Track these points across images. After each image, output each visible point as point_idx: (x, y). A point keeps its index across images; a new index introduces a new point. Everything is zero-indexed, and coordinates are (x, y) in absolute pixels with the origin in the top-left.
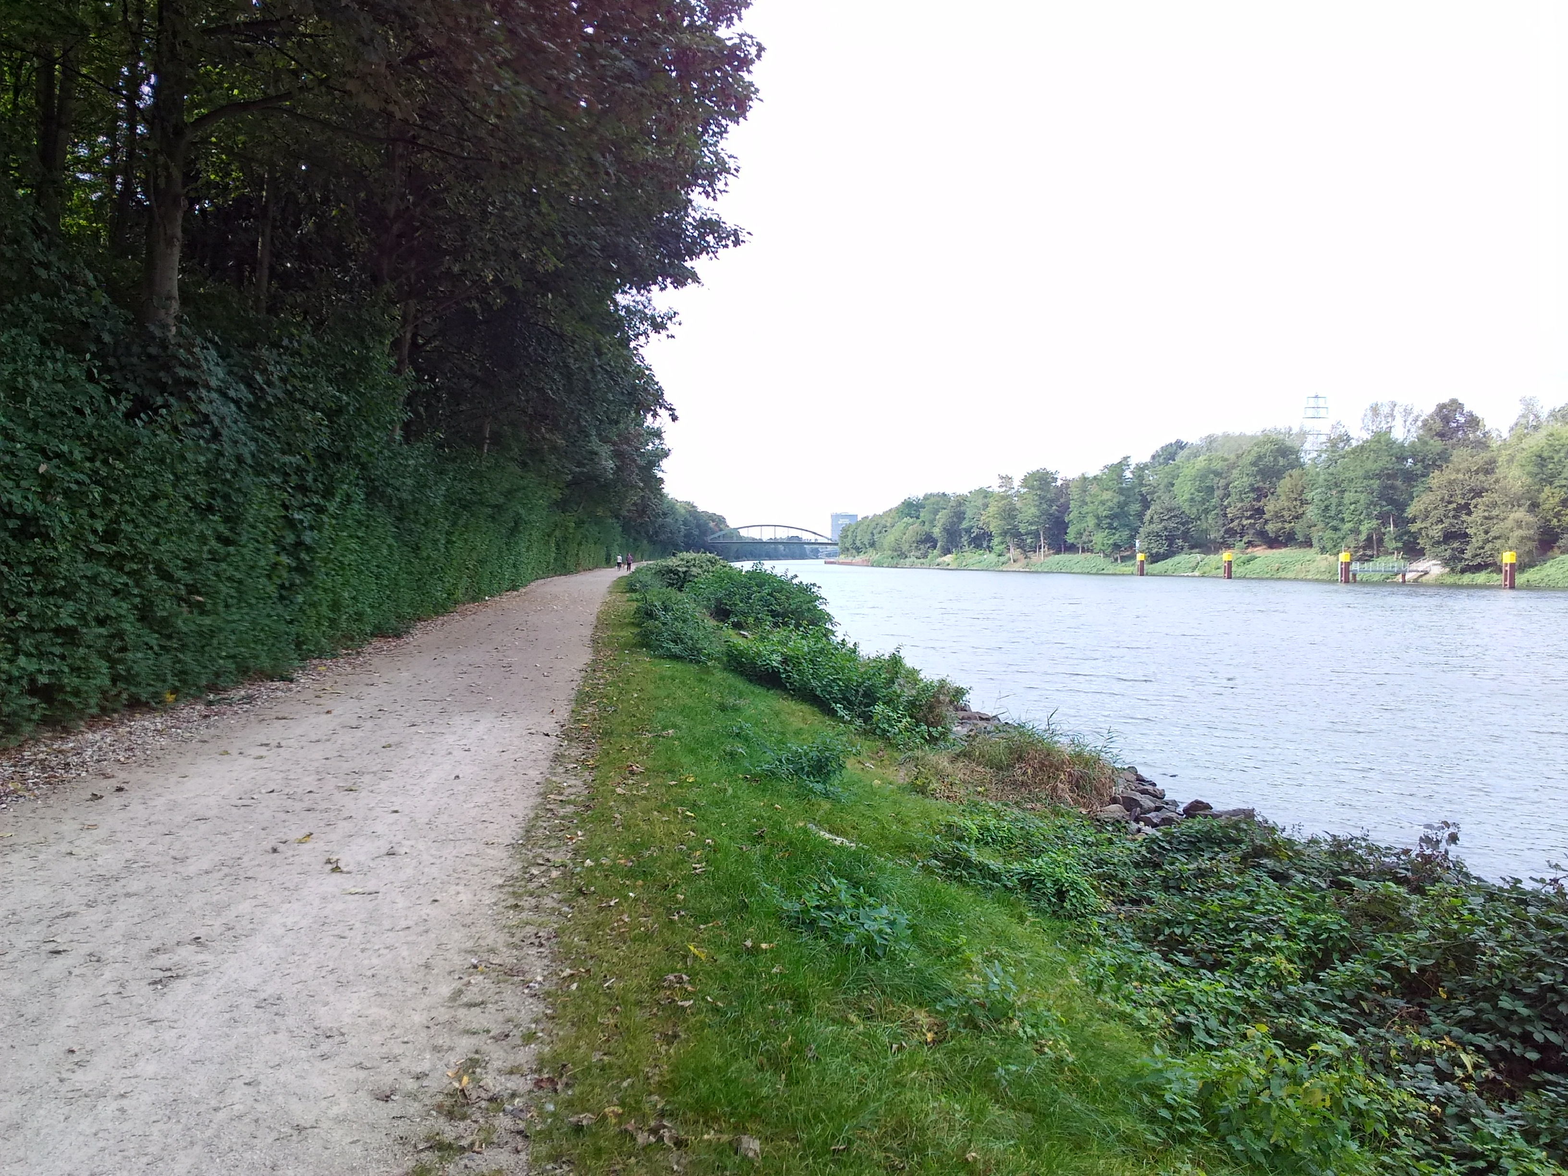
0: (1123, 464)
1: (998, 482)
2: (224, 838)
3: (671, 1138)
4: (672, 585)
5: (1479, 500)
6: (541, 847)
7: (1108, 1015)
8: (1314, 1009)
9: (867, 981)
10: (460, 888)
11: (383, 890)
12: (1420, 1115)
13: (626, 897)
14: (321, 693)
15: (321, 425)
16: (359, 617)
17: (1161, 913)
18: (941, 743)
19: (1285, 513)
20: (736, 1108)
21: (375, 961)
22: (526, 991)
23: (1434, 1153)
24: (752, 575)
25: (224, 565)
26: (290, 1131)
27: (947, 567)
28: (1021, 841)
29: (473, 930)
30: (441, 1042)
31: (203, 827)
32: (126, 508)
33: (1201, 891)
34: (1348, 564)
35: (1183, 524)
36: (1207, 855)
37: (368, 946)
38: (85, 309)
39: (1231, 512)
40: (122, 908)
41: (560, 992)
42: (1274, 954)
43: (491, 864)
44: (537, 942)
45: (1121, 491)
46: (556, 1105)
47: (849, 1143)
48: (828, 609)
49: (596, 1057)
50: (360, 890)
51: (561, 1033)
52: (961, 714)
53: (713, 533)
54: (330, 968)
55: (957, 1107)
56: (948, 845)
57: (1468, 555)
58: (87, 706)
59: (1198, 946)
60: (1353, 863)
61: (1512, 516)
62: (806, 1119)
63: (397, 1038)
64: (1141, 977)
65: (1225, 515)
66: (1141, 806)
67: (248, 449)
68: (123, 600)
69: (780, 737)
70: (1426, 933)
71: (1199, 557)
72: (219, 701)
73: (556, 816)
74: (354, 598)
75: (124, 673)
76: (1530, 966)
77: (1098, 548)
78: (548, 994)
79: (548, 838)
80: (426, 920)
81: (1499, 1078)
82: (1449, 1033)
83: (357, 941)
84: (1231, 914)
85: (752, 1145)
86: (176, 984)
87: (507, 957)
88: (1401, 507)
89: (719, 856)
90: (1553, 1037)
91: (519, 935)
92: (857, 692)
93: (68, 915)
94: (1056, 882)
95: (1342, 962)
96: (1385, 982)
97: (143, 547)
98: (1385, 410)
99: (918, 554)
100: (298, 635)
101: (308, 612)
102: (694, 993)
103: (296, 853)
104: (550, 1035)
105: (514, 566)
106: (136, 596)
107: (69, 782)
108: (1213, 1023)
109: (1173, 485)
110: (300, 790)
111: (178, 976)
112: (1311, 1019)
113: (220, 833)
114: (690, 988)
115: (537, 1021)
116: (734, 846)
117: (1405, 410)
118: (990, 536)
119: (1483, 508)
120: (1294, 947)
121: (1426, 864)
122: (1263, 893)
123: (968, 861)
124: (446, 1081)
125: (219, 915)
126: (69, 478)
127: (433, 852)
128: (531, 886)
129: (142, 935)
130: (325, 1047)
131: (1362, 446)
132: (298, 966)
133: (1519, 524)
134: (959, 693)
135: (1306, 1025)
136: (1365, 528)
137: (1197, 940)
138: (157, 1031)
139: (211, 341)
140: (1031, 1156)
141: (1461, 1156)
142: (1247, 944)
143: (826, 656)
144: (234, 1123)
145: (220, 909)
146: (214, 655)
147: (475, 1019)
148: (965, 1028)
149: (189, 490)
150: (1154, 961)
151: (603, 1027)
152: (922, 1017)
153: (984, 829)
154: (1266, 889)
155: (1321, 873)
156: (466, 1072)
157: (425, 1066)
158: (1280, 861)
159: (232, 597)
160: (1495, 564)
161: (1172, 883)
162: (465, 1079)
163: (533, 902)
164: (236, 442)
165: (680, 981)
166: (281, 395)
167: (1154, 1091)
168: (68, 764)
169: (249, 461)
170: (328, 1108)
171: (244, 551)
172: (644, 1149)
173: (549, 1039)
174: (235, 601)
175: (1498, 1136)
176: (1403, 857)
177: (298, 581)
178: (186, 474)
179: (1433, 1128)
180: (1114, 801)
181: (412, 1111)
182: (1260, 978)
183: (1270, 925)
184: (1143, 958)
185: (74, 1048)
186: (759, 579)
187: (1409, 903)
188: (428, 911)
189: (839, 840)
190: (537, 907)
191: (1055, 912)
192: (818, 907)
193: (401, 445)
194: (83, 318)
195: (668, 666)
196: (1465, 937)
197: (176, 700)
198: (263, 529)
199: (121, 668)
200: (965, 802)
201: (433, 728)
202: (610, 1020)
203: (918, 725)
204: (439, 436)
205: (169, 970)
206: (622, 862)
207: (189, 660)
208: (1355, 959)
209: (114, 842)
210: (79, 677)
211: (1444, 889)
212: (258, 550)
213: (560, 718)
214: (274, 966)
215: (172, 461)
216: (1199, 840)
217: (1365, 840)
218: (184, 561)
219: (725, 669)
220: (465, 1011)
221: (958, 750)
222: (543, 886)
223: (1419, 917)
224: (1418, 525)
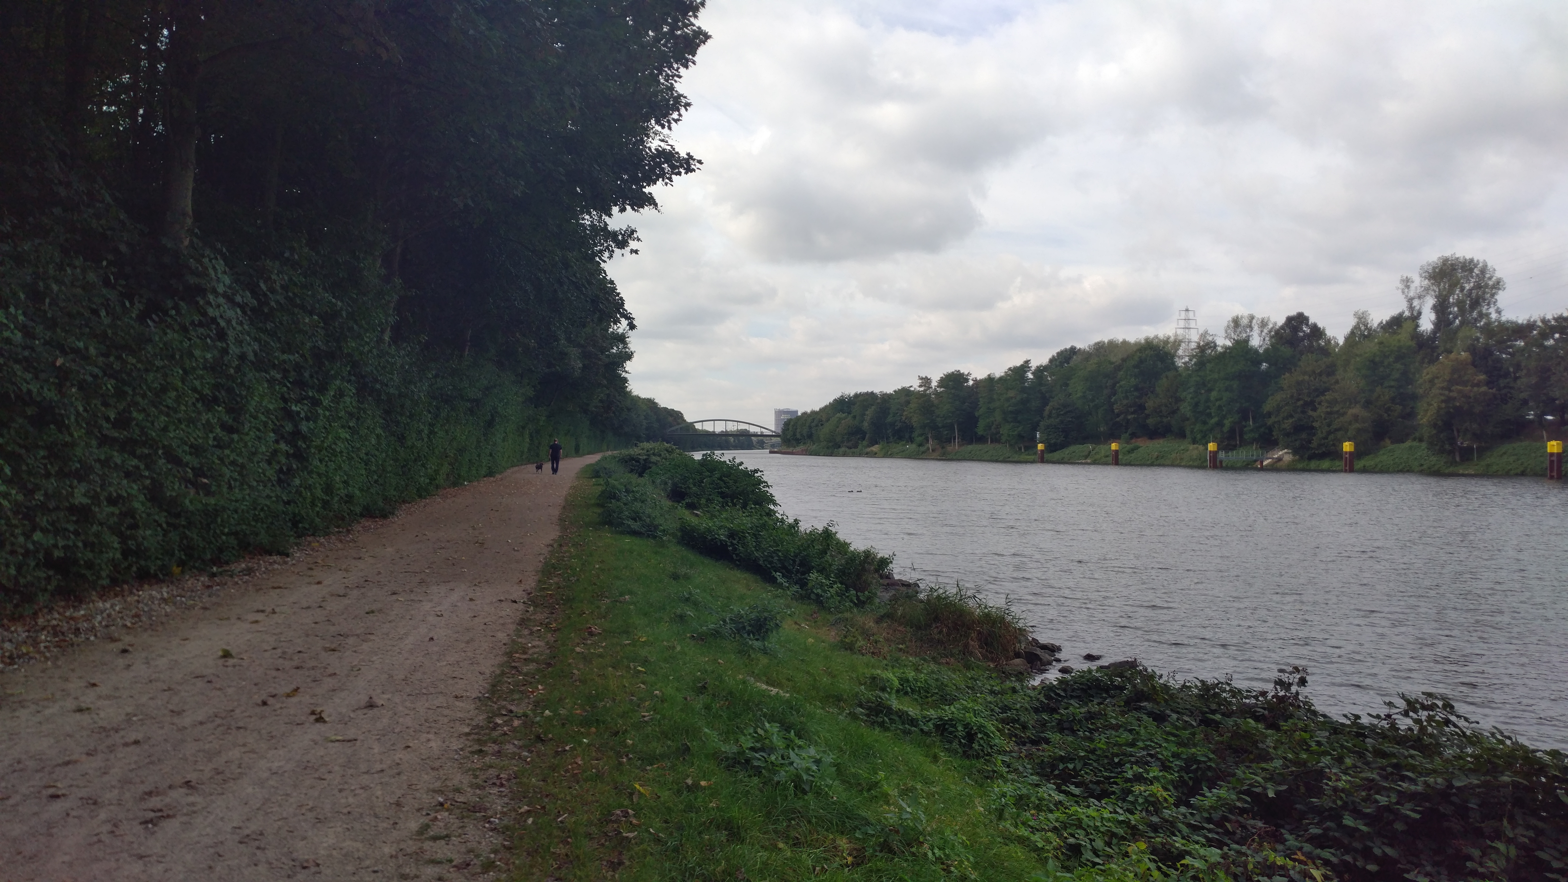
0: (1026, 365)
1: (918, 382)
2: (218, 693)
4: (632, 471)
5: (1323, 398)
6: (505, 700)
7: (1008, 839)
8: (1185, 830)
9: (794, 813)
10: (431, 736)
11: (361, 737)
13: (580, 743)
14: (313, 566)
15: (317, 327)
16: (350, 498)
17: (1056, 750)
18: (868, 607)
19: (1164, 409)
21: (351, 800)
22: (487, 825)
24: (704, 462)
25: (227, 452)
27: (874, 455)
28: (937, 691)
29: (442, 772)
30: (408, 870)
32: (139, 399)
33: (1091, 731)
34: (1215, 453)
35: (1077, 419)
36: (1096, 701)
37: (346, 786)
38: (103, 222)
39: (1117, 408)
40: (119, 756)
41: (517, 826)
42: (1152, 784)
43: (459, 715)
44: (498, 782)
45: (1024, 390)
48: (771, 491)
50: (340, 738)
51: (517, 862)
52: (885, 582)
53: (671, 427)
54: (309, 807)
56: (870, 695)
57: (1314, 444)
58: (99, 577)
59: (1088, 778)
60: (1219, 704)
61: (1350, 411)
64: (1038, 806)
65: (1113, 411)
66: (1041, 660)
67: (251, 349)
68: (134, 481)
69: (726, 601)
70: (1281, 762)
71: (1090, 446)
72: (221, 573)
73: (520, 673)
74: (345, 482)
75: (134, 548)
76: (1370, 789)
77: (1004, 439)
78: (507, 828)
79: (512, 692)
80: (398, 764)
82: (1300, 849)
83: (335, 783)
84: (1116, 750)
86: (165, 824)
87: (470, 796)
88: (1258, 405)
89: (665, 705)
90: (1389, 851)
91: (482, 776)
92: (794, 561)
93: (67, 763)
94: (966, 726)
95: (1210, 789)
96: (1246, 806)
97: (154, 434)
98: (1245, 321)
99: (850, 444)
100: (294, 515)
101: (304, 494)
102: (639, 826)
103: (284, 705)
104: (507, 864)
105: (491, 455)
106: (147, 478)
107: (78, 645)
108: (1099, 844)
109: (1067, 385)
110: (290, 651)
111: (168, 816)
112: (1183, 838)
113: (216, 689)
114: (635, 821)
115: (495, 852)
116: (679, 698)
117: (1262, 321)
118: (912, 429)
119: (1326, 404)
120: (1169, 777)
121: (1279, 704)
122: (1143, 731)
123: (889, 709)
125: (210, 760)
126: (84, 371)
127: (408, 704)
128: (495, 734)
129: (138, 780)
131: (1225, 352)
132: (280, 806)
133: (1356, 418)
134: (884, 562)
135: (1178, 843)
136: (1227, 423)
137: (1086, 773)
138: (145, 865)
139: (220, 251)
142: (1129, 775)
143: (767, 530)
145: (210, 755)
146: (218, 531)
147: (441, 850)
148: (881, 851)
149: (197, 383)
150: (1049, 792)
151: (556, 856)
152: (843, 843)
153: (904, 681)
154: (1146, 728)
155: (1192, 713)
158: (1158, 703)
159: (235, 480)
160: (1337, 452)
161: (1066, 725)
163: (496, 748)
164: (241, 342)
165: (626, 815)
166: (283, 301)
168: (79, 629)
169: (251, 357)
171: (247, 438)
173: (506, 868)
174: (238, 484)
176: (1261, 699)
177: (294, 466)
178: (194, 369)
180: (1018, 655)
182: (1140, 805)
183: (1149, 759)
184: (1040, 790)
186: (708, 465)
187: (1266, 737)
188: (401, 756)
189: (774, 691)
190: (499, 752)
191: (964, 752)
192: (752, 749)
193: (390, 345)
194: (101, 230)
195: (627, 541)
196: (1313, 765)
197: (183, 572)
198: (264, 419)
199: (131, 544)
200: (888, 658)
201: (412, 597)
202: (561, 850)
203: (847, 590)
204: (424, 338)
205: (161, 810)
206: (578, 712)
207: (195, 537)
208: (1221, 786)
209: (116, 698)
210: (92, 551)
211: (1296, 724)
212: (259, 438)
213: (528, 587)
214: (258, 805)
215: (181, 357)
216: (1090, 688)
217: (1229, 684)
218: (191, 446)
219: (679, 543)
220: (431, 843)
221: (882, 611)
222: (505, 734)
223: (1275, 748)
224: (1273, 419)
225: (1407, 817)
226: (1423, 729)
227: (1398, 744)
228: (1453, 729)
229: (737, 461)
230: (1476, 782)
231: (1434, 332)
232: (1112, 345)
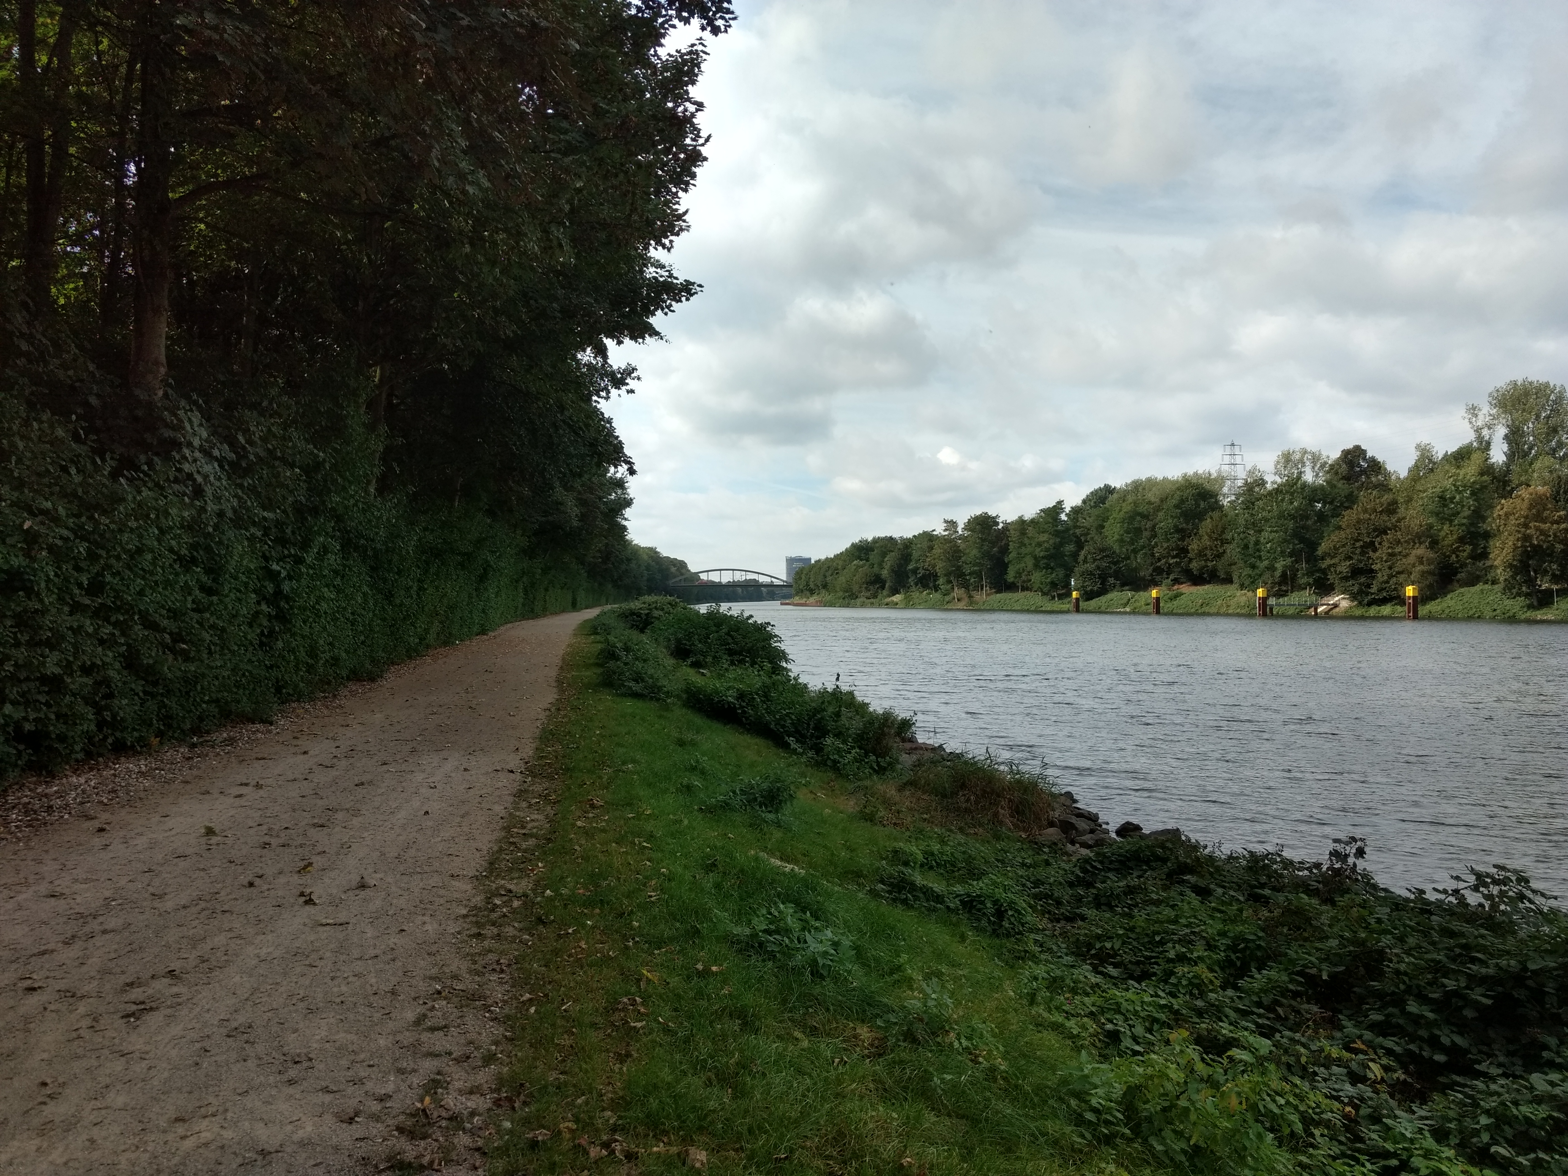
0: (1058, 507)
1: (943, 526)
2: (202, 873)
3: (622, 1151)
4: (632, 627)
5: (1384, 538)
6: (503, 879)
7: (1040, 1025)
8: (1232, 1014)
9: (812, 1000)
10: (427, 918)
11: (353, 921)
12: (1333, 1113)
13: (584, 925)
14: (298, 735)
15: (299, 480)
16: (335, 661)
17: (1093, 928)
18: (889, 774)
19: (1208, 552)
20: (684, 1122)
21: (344, 989)
22: (487, 1015)
23: (1349, 1152)
24: (712, 616)
25: (206, 615)
26: (255, 1156)
27: (894, 606)
28: (964, 864)
29: (438, 958)
30: (405, 1064)
31: (182, 864)
32: (113, 561)
33: (1130, 907)
34: (1264, 600)
35: (1115, 563)
36: (1136, 873)
37: (338, 974)
38: (71, 373)
39: (1157, 553)
40: (98, 944)
41: (519, 1015)
42: (1196, 964)
43: (456, 895)
44: (498, 968)
45: (1057, 534)
46: (512, 1123)
47: (791, 1152)
48: (783, 647)
49: (552, 1076)
50: (331, 921)
51: (519, 1054)
52: (908, 745)
53: (675, 577)
54: (300, 997)
55: (895, 1115)
56: (894, 870)
57: (1374, 589)
58: (73, 751)
59: (1127, 958)
60: (1269, 877)
61: (1414, 552)
62: (750, 1131)
63: (363, 1061)
64: (1072, 989)
65: (1153, 555)
66: (1076, 829)
67: (230, 504)
68: (109, 648)
69: (735, 770)
70: (1337, 941)
71: (1129, 594)
72: (201, 744)
73: (519, 850)
74: (331, 644)
75: (109, 718)
76: (1437, 971)
77: (1036, 587)
78: (508, 1017)
79: (511, 870)
80: (393, 949)
81: (1409, 1080)
82: (1360, 1037)
83: (327, 970)
84: (1157, 927)
85: (700, 1156)
86: (148, 1017)
87: (468, 983)
88: (1313, 546)
89: (673, 884)
90: (1459, 1040)
91: (481, 962)
92: (808, 725)
93: (43, 953)
94: (996, 902)
95: (1259, 970)
96: (1299, 988)
97: (129, 599)
98: (1297, 456)
99: (868, 594)
100: (278, 680)
101: (287, 658)
102: (647, 1015)
103: (271, 886)
104: (509, 1057)
105: (484, 611)
106: (122, 644)
107: (51, 824)
108: (1139, 1030)
109: (1103, 527)
110: (276, 827)
111: (151, 1009)
112: (1231, 1024)
113: (199, 869)
114: (642, 1010)
115: (496, 1043)
116: (688, 876)
117: (1315, 455)
118: (936, 577)
119: (1388, 545)
120: (1215, 956)
121: (1335, 877)
122: (1186, 907)
123: (912, 884)
124: (409, 1102)
125: (194, 947)
126: (57, 535)
127: (402, 884)
128: (494, 916)
129: (118, 970)
130: (292, 1073)
131: (1277, 489)
132: (269, 995)
133: (1420, 560)
134: (906, 724)
135: (1225, 1029)
136: (1279, 565)
137: (1125, 952)
138: (128, 1063)
139: (195, 403)
140: (964, 1159)
141: (1376, 1155)
142: (1172, 955)
144: (200, 1150)
145: (195, 942)
146: (198, 699)
147: (439, 1041)
148: (904, 1041)
149: (174, 543)
150: (1085, 973)
151: (560, 1048)
152: (864, 1032)
153: (928, 854)
154: (1189, 903)
155: (1240, 887)
156: (427, 1092)
157: (390, 1088)
158: (1202, 877)
159: (215, 644)
160: (1399, 597)
161: (1103, 900)
162: (427, 1099)
163: (495, 931)
164: (219, 498)
165: (634, 1003)
166: (262, 454)
167: (1081, 1096)
168: (51, 807)
169: (230, 514)
170: (293, 1132)
171: (227, 600)
172: (596, 1162)
173: (508, 1060)
174: (218, 648)
175: (1409, 1135)
176: (1315, 871)
177: (277, 628)
178: (171, 528)
179: (1347, 1129)
180: (1051, 824)
181: (375, 1132)
182: (1184, 987)
183: (1193, 937)
184: (1075, 971)
185: (48, 1081)
186: (715, 619)
187: (1322, 913)
188: (395, 940)
189: (789, 867)
190: (499, 935)
191: (994, 930)
192: (765, 931)
193: (375, 497)
194: (70, 382)
195: (629, 704)
196: (1373, 945)
197: (161, 743)
198: (244, 579)
199: (107, 715)
200: (911, 829)
201: (404, 767)
202: (566, 1041)
203: (866, 755)
204: (411, 489)
205: (143, 1003)
206: (581, 891)
207: (174, 705)
208: (1271, 968)
209: (93, 880)
210: (65, 723)
211: (1353, 900)
212: (239, 600)
213: (525, 756)
214: (246, 995)
215: (157, 516)
216: (1129, 860)
217: (1280, 855)
218: (169, 610)
219: (684, 705)
220: (429, 1035)
221: (905, 779)
222: (505, 916)
223: (1330, 926)
224: (1328, 562)
225: (1477, 1002)
226: (1494, 907)
227: (1468, 922)
228: (1528, 904)
229: (746, 614)
230: (1553, 964)
231: (1507, 464)
232: (1151, 483)
